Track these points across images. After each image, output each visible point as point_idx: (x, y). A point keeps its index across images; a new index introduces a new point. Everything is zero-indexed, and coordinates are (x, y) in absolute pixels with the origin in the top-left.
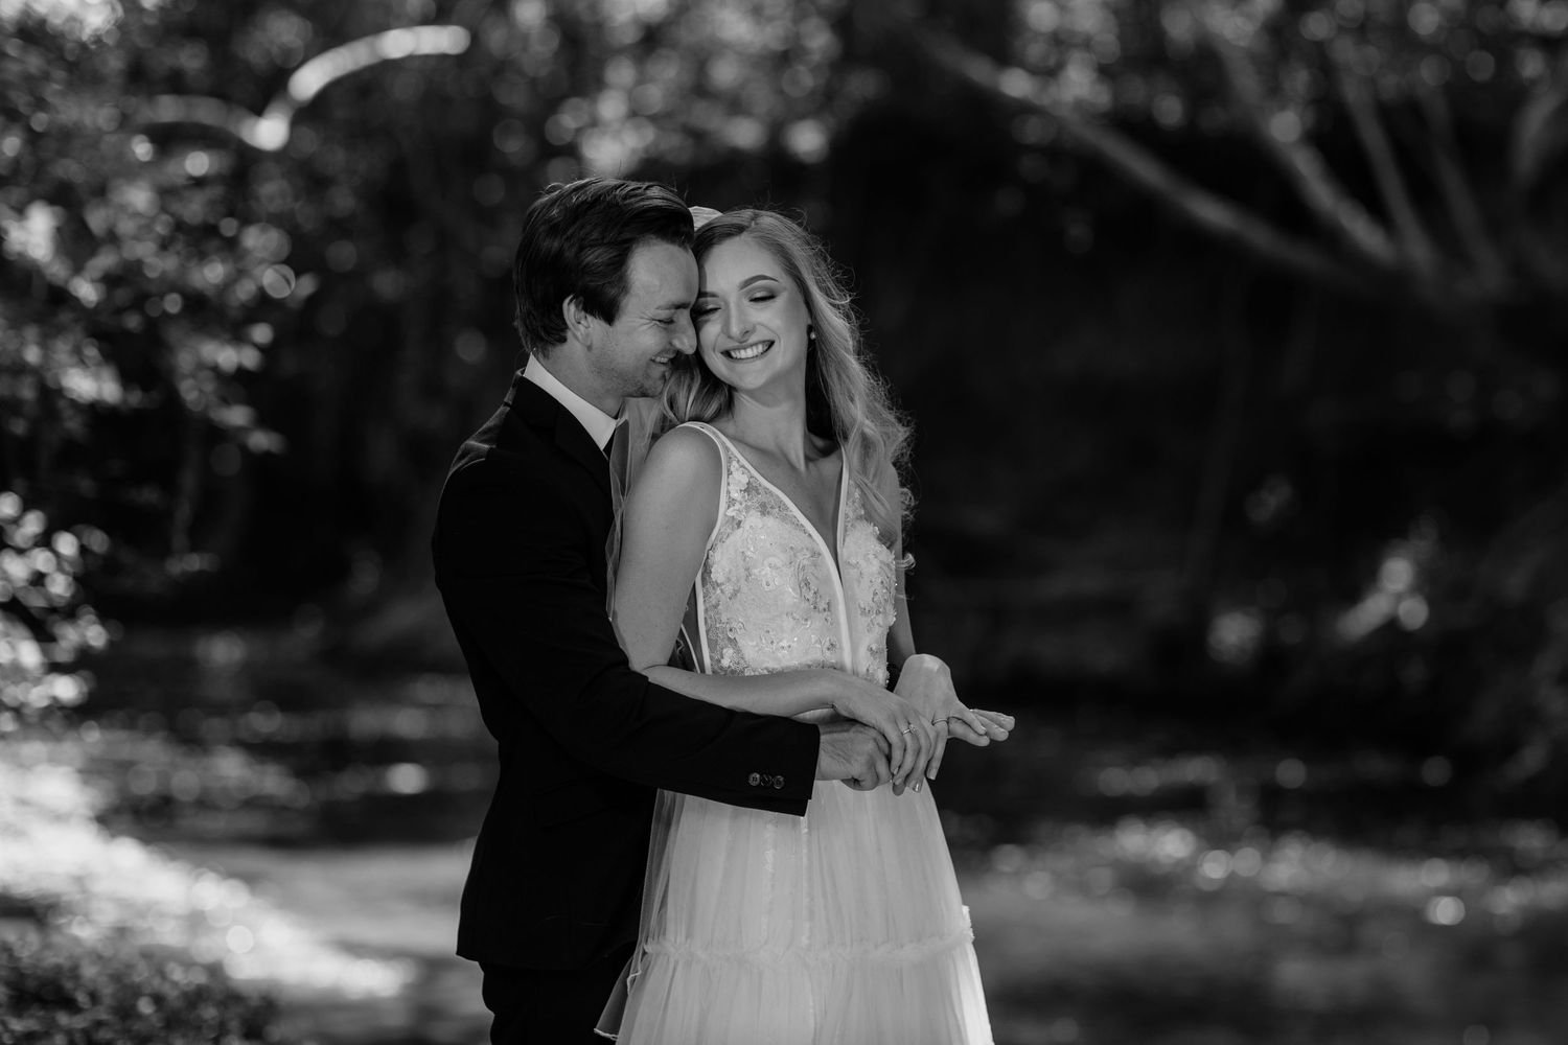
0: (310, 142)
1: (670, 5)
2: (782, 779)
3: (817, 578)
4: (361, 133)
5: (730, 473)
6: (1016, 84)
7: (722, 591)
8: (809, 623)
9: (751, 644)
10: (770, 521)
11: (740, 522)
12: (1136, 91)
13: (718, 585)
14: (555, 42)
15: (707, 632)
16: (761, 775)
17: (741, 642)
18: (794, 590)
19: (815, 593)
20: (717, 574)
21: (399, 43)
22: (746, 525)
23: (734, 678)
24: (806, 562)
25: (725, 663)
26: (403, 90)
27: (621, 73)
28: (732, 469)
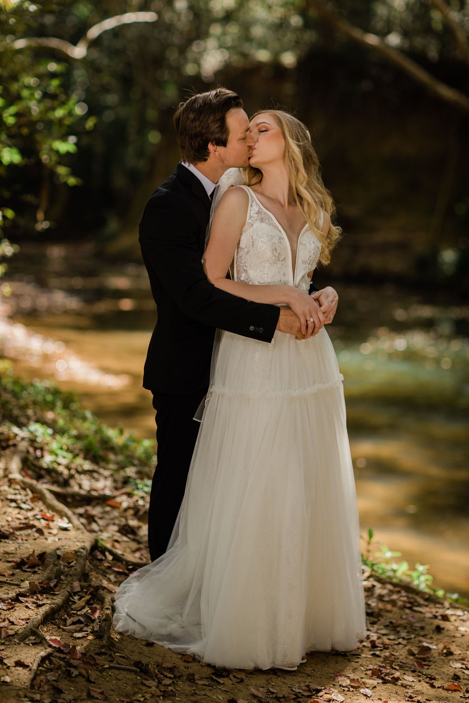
0: (95, 54)
1: (236, 2)
2: (262, 329)
3: (280, 248)
4: (115, 53)
5: (252, 206)
6: (372, 39)
7: (243, 251)
8: (275, 265)
9: (253, 272)
10: (263, 225)
11: (253, 224)
12: (418, 42)
13: (242, 249)
14: (191, 17)
15: (237, 267)
16: (254, 327)
17: (249, 271)
18: (270, 252)
19: (279, 254)
20: (242, 245)
21: (130, 18)
22: (254, 226)
23: (245, 285)
24: (276, 241)
25: (242, 279)
26: (130, 34)
27: (216, 30)
28: (253, 205)
